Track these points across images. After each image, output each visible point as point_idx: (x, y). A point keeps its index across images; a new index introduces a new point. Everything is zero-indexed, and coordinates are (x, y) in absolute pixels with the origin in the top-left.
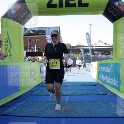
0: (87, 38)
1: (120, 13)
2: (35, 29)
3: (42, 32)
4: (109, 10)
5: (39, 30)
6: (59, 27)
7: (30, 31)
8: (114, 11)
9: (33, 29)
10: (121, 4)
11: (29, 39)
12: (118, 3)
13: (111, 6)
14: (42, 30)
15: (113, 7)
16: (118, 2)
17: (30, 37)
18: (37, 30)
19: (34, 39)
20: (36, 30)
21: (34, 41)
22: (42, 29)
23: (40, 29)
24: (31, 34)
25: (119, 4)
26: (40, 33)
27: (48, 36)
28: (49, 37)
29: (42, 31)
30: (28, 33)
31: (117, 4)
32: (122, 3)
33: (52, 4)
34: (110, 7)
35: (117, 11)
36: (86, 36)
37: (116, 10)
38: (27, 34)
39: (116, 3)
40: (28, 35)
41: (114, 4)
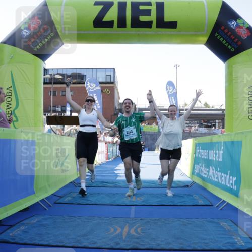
0: (168, 92)
1: (240, 43)
2: (65, 72)
3: (79, 78)
4: (218, 36)
5: (72, 73)
6: (114, 69)
7: (54, 75)
8: (227, 37)
9: (60, 72)
10: (242, 25)
11: (53, 91)
12: (237, 23)
13: (223, 28)
14: (79, 73)
15: (226, 31)
16: (236, 20)
17: (55, 87)
18: (69, 73)
19: (62, 91)
20: (66, 74)
21: (63, 95)
22: (79, 71)
23: (74, 71)
24: (57, 82)
25: (238, 26)
26: (76, 79)
27: (91, 85)
28: (92, 88)
29: (79, 76)
30: (51, 79)
31: (233, 25)
32: (244, 24)
33: (104, 19)
34: (220, 30)
35: (234, 39)
36: (167, 87)
37: (232, 36)
38: (48, 81)
39: (233, 23)
40: (50, 83)
41: (228, 24)
